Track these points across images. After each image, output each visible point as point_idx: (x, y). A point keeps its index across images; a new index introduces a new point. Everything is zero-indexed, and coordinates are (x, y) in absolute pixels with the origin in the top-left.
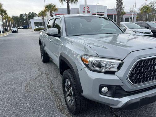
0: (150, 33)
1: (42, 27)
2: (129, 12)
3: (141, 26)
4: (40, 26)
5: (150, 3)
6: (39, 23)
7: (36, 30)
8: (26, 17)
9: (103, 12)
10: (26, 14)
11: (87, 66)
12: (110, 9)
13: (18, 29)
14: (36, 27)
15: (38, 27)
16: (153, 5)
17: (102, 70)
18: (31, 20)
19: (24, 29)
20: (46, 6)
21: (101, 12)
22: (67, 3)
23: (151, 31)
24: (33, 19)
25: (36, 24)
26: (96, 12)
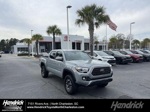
0: (114, 59)
1: (25, 52)
2: (102, 41)
3: (108, 54)
4: (23, 51)
5: (118, 35)
6: (21, 48)
7: (19, 55)
8: (7, 42)
9: (81, 41)
10: (7, 39)
11: (77, 71)
12: (86, 38)
13: (2, 54)
14: (20, 52)
15: (21, 53)
16: (121, 36)
17: (83, 72)
18: (14, 46)
19: (5, 53)
20: (33, 36)
21: (79, 41)
22: (53, 35)
23: (114, 57)
24: (15, 44)
25: (19, 49)
26: (75, 41)
